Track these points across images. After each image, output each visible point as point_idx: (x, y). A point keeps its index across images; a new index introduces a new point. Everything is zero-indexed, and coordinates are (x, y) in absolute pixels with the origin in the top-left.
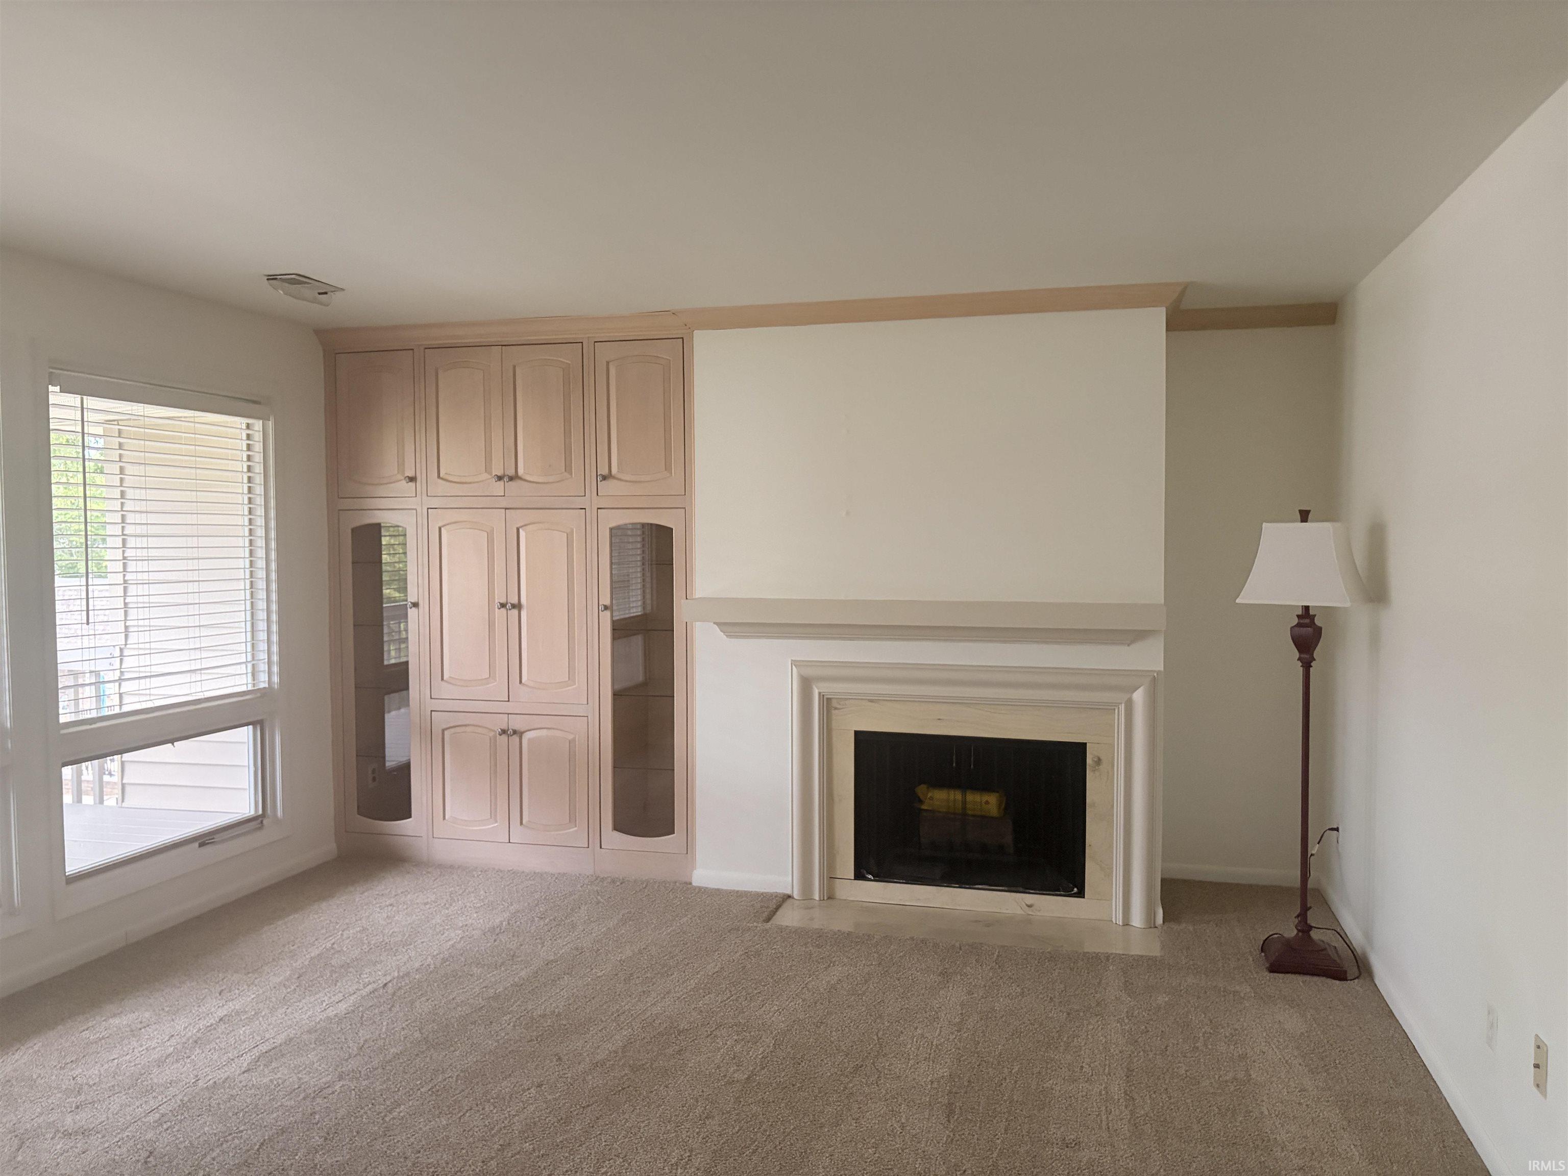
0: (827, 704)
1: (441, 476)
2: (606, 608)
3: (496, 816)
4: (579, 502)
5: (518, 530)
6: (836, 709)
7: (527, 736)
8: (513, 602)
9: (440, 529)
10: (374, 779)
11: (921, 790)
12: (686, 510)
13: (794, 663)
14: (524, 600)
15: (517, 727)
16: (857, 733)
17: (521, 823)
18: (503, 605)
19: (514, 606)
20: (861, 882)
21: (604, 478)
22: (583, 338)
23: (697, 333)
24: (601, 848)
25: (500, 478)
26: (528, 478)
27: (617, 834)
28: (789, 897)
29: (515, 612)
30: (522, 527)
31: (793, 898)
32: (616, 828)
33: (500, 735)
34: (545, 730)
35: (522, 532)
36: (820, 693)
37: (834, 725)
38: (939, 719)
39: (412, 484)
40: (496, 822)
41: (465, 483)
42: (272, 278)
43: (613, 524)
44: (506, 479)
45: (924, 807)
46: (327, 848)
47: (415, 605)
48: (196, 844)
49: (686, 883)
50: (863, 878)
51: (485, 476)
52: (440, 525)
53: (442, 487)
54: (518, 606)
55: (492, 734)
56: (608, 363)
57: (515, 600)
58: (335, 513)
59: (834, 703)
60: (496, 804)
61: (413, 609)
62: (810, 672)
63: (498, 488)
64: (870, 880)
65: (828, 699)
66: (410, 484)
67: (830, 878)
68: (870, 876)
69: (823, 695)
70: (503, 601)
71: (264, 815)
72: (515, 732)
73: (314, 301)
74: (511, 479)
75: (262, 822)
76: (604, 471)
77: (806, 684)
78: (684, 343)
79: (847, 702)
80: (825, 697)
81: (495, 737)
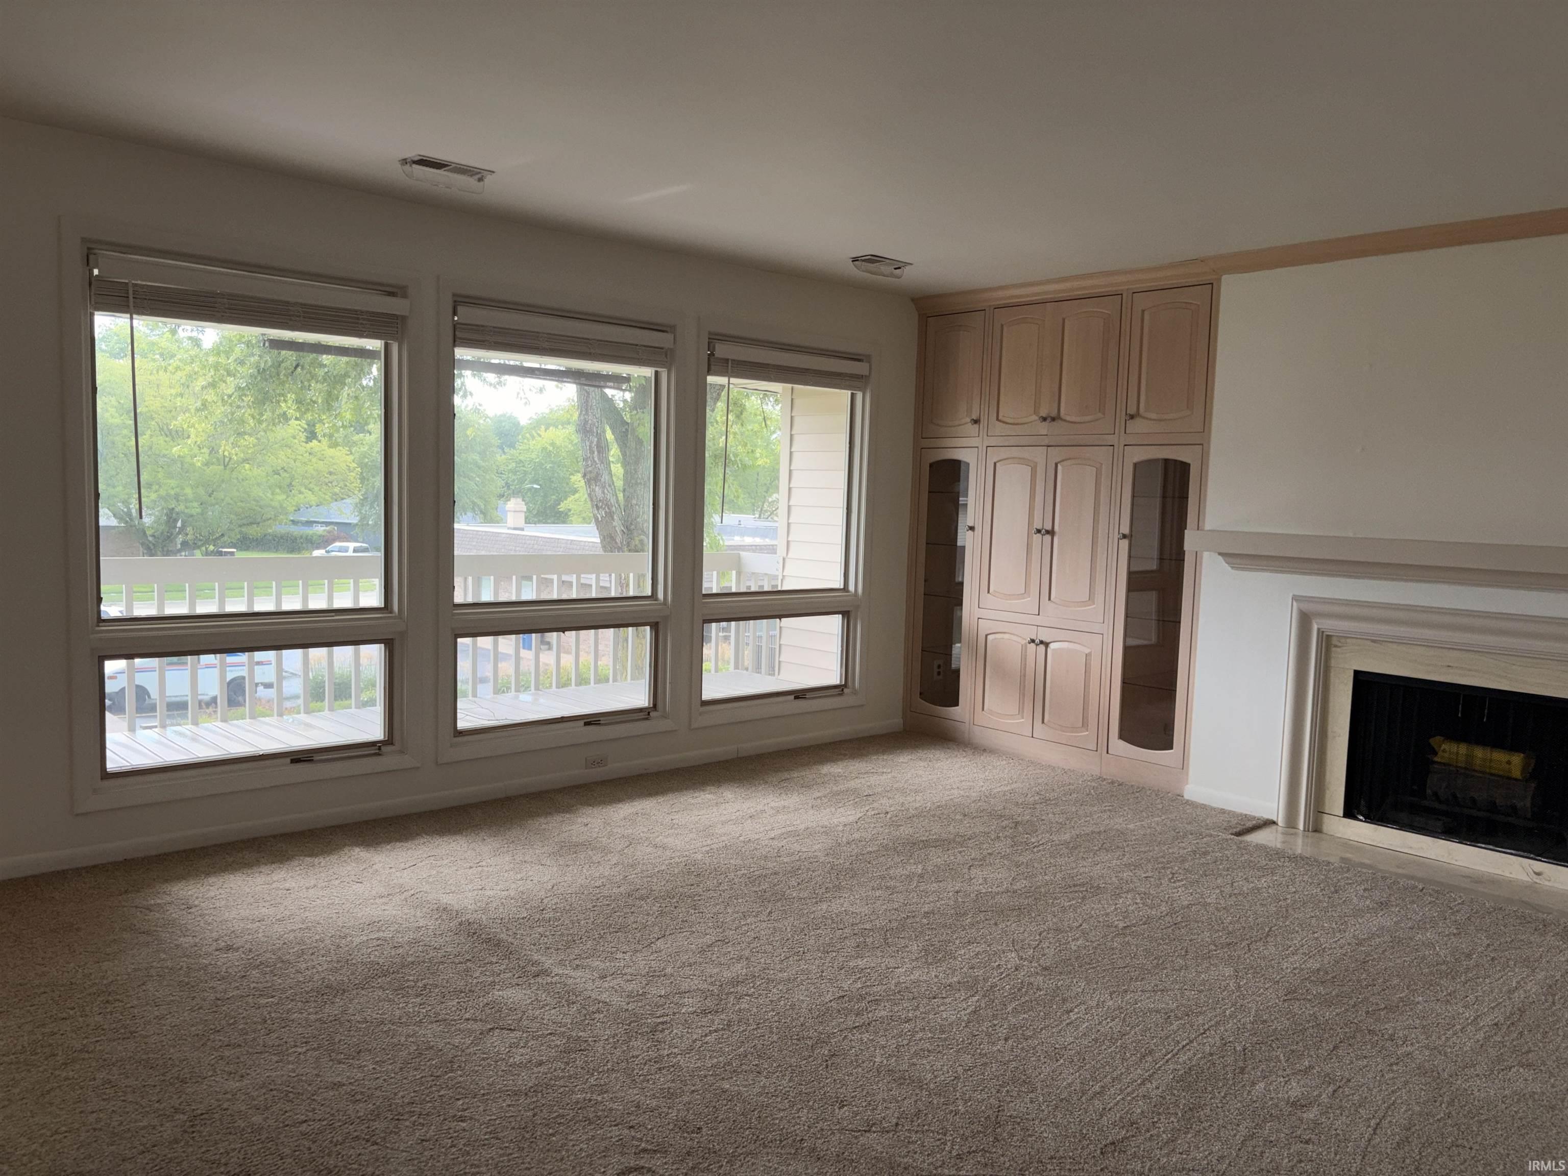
0: (1327, 642)
1: (1000, 418)
2: (1124, 536)
3: (1023, 712)
4: (1111, 439)
5: (1056, 465)
6: (1336, 646)
7: (1052, 646)
8: (1047, 529)
9: (995, 464)
10: (939, 673)
11: (1435, 741)
12: (1203, 445)
13: (1295, 598)
14: (1056, 528)
15: (1044, 639)
16: (1357, 673)
17: (1043, 722)
18: (1039, 531)
19: (1048, 532)
20: (1349, 820)
21: (1132, 417)
22: (1122, 290)
23: (1225, 278)
24: (1108, 753)
25: (1044, 419)
26: (1068, 418)
27: (1122, 743)
28: (1274, 823)
29: (1048, 538)
30: (1059, 462)
31: (1277, 824)
32: (1121, 737)
33: (1030, 643)
34: (1067, 643)
35: (1059, 467)
36: (1319, 629)
37: (1333, 663)
38: (1449, 666)
39: (976, 426)
40: (1023, 718)
41: (1017, 424)
42: (855, 260)
43: (1136, 460)
44: (1049, 420)
45: (1436, 759)
46: (896, 722)
47: (972, 528)
48: (792, 697)
49: (1179, 795)
50: (1354, 818)
51: (1035, 417)
52: (995, 460)
53: (999, 428)
54: (1051, 533)
55: (1023, 642)
56: (1143, 311)
57: (1049, 528)
58: (919, 451)
59: (1334, 641)
60: (1023, 703)
61: (970, 531)
62: (1307, 607)
63: (1043, 428)
64: (1361, 821)
65: (1328, 636)
66: (975, 425)
67: (1317, 811)
68: (1361, 818)
69: (1323, 632)
70: (1039, 527)
71: (845, 686)
72: (1042, 642)
73: (892, 275)
74: (1053, 419)
75: (843, 690)
76: (1132, 410)
77: (1305, 620)
78: (1212, 287)
79: (1348, 640)
80: (1325, 633)
81: (1026, 646)
